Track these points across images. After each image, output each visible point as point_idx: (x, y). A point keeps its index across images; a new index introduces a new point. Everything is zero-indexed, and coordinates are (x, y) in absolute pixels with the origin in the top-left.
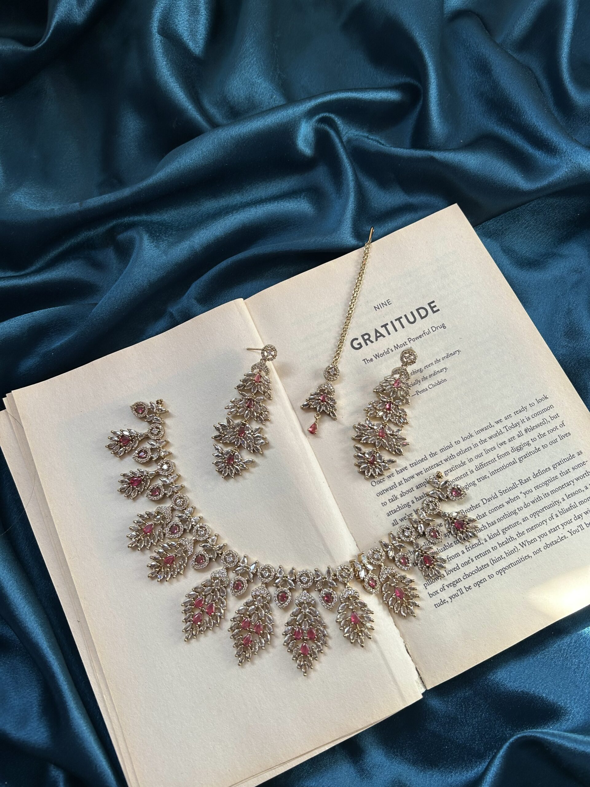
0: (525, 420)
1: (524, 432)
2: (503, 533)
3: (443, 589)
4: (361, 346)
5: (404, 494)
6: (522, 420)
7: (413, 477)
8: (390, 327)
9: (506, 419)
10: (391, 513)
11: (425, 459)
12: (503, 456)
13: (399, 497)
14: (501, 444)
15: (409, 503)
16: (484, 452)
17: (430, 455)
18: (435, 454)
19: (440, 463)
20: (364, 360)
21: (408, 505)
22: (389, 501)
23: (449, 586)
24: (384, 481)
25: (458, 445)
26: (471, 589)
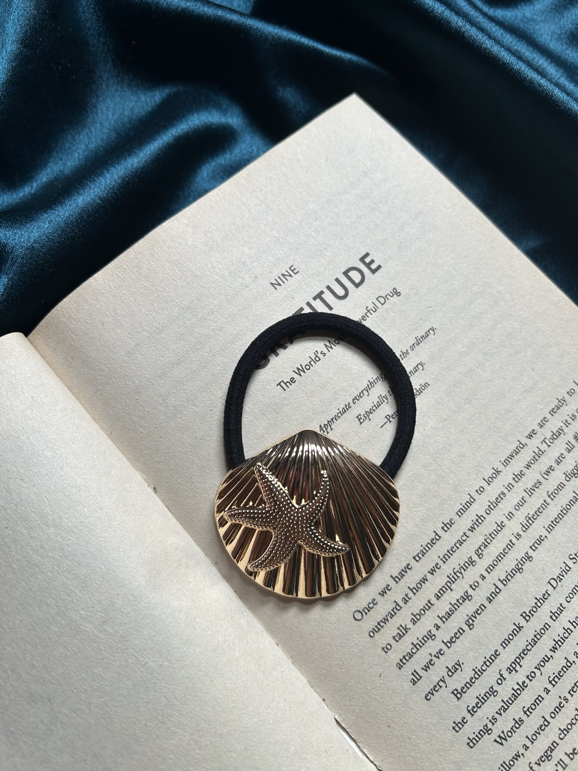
0: (570, 421)
1: (575, 442)
5: (418, 617)
6: (564, 421)
7: (424, 580)
9: (541, 427)
10: (404, 661)
11: (437, 538)
12: (556, 492)
13: (410, 625)
14: (548, 473)
15: (430, 631)
16: (525, 494)
17: (443, 528)
18: (451, 523)
19: (464, 538)
20: (279, 384)
21: (430, 636)
22: (394, 641)
23: (541, 763)
24: (376, 604)
25: (483, 496)
26: (576, 754)
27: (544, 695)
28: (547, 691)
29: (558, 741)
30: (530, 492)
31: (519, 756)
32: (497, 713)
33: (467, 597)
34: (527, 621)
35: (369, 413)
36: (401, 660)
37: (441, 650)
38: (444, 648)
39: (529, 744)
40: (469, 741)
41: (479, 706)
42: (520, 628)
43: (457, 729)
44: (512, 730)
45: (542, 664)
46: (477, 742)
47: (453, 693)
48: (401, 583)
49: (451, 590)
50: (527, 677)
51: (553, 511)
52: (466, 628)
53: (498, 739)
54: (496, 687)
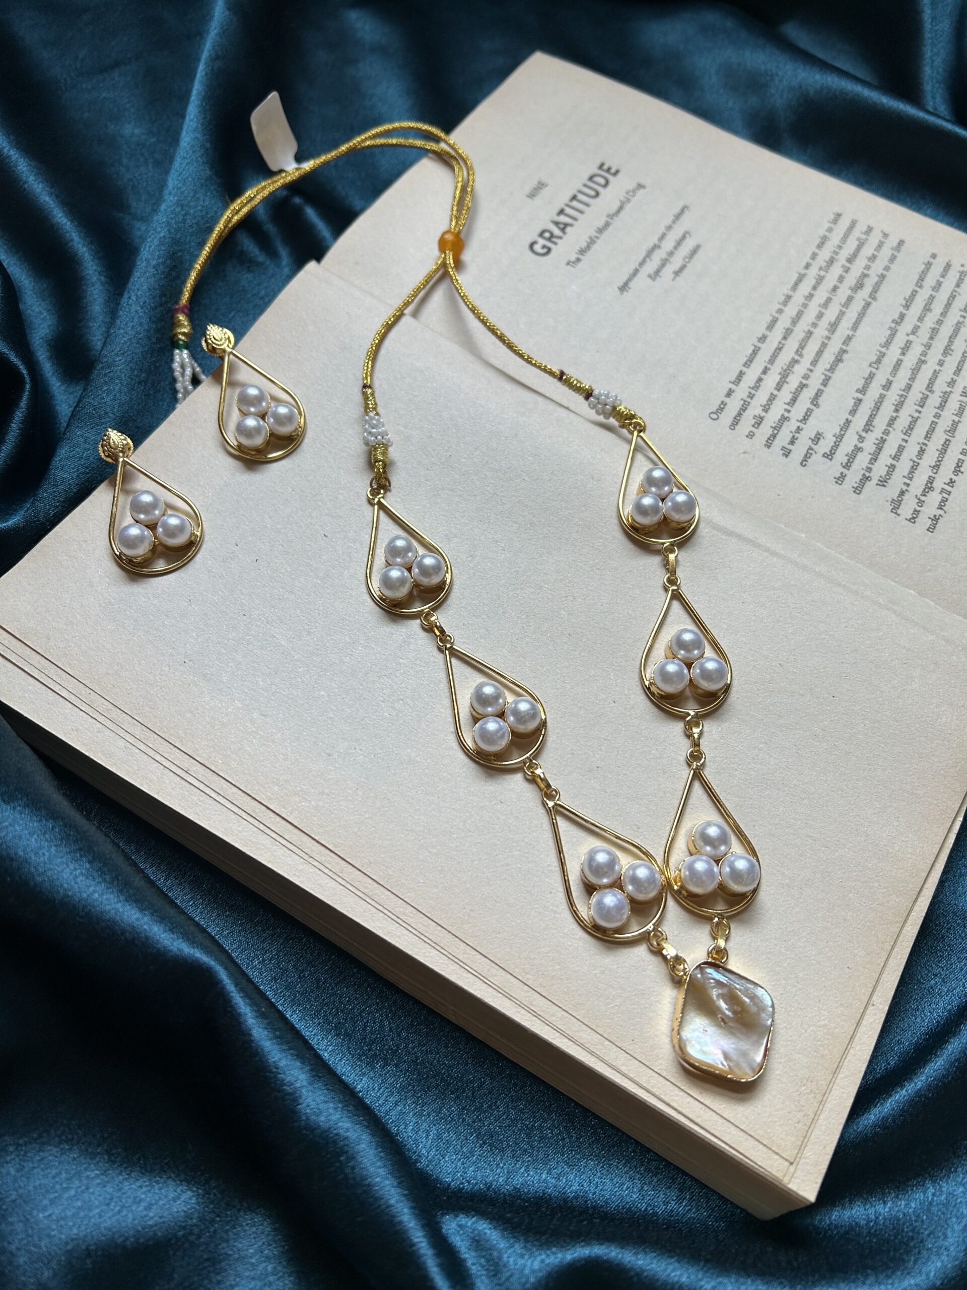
0: (837, 250)
1: (848, 265)
2: (930, 391)
3: (921, 503)
4: (549, 250)
5: (768, 407)
6: (833, 251)
7: (760, 380)
8: (568, 211)
9: (814, 259)
10: (770, 441)
11: (757, 349)
12: (848, 303)
13: (763, 414)
14: (834, 290)
15: (783, 415)
16: (821, 309)
17: (759, 341)
18: (765, 337)
19: (781, 345)
20: (568, 264)
21: (784, 419)
22: (754, 428)
23: (926, 494)
24: (726, 404)
25: (784, 315)
26: (955, 482)
27: (904, 444)
28: (906, 441)
29: (934, 475)
30: (826, 305)
31: (904, 492)
32: (869, 463)
33: (802, 386)
34: (864, 394)
35: (657, 273)
36: (767, 441)
37: (799, 427)
38: (799, 424)
39: (908, 481)
40: (855, 490)
41: (851, 461)
42: (860, 401)
43: (840, 483)
44: (889, 474)
45: (891, 422)
46: (862, 489)
47: (823, 456)
48: (742, 384)
49: (787, 383)
50: (883, 433)
51: (852, 314)
52: (813, 407)
53: (879, 483)
54: (860, 445)
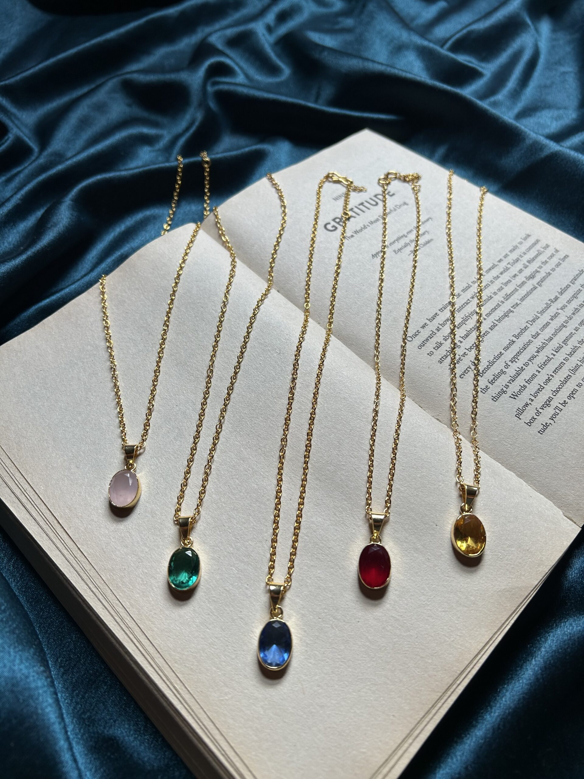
0: (523, 254)
1: (527, 264)
2: (565, 344)
3: (538, 413)
4: (336, 228)
5: (447, 337)
6: (519, 255)
8: (356, 210)
9: (506, 257)
10: (443, 359)
12: (522, 285)
13: (443, 342)
14: (514, 277)
19: (469, 301)
22: (434, 350)
23: (544, 408)
24: (421, 332)
26: (567, 403)
27: (537, 373)
28: (539, 372)
29: (553, 397)
30: (506, 284)
31: (528, 405)
32: (508, 382)
34: (517, 339)
35: (400, 250)
36: (441, 359)
37: (466, 353)
39: (533, 398)
40: (493, 398)
41: (495, 379)
42: (514, 342)
43: (484, 392)
44: (520, 391)
45: (532, 358)
46: (498, 398)
48: (434, 320)
50: (524, 365)
51: (523, 292)
53: (512, 396)
54: (504, 370)
